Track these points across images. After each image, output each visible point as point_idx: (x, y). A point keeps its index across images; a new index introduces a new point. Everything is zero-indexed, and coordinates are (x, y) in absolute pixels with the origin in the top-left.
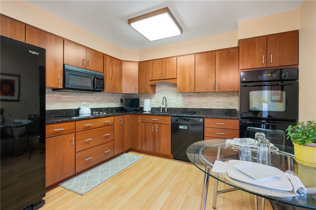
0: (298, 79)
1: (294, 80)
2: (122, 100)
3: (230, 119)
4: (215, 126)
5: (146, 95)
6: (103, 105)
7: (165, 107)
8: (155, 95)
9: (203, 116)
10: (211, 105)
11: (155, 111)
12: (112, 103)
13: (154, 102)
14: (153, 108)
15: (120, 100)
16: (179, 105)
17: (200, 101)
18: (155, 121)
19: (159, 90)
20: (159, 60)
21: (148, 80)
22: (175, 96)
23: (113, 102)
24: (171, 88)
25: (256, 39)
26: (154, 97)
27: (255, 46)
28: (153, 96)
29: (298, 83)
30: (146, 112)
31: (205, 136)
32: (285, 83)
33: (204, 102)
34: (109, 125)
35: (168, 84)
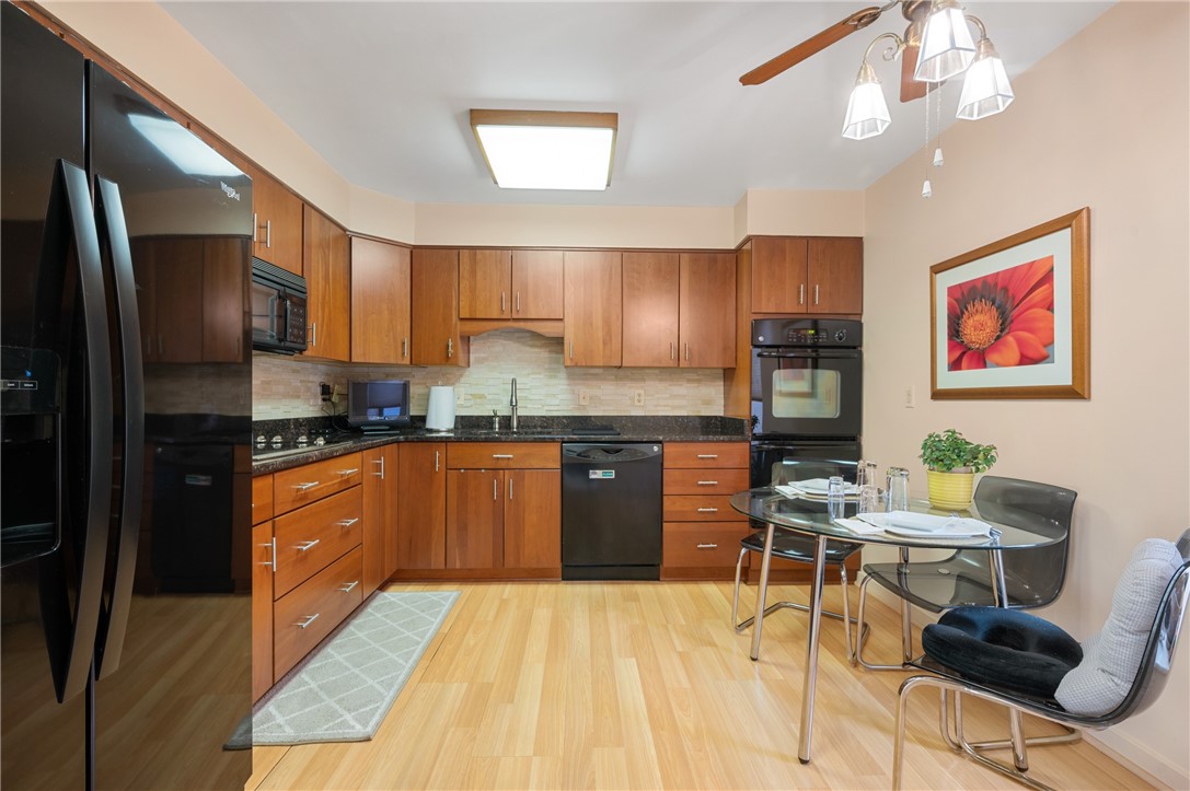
0: (861, 346)
1: (855, 348)
2: (326, 391)
3: (730, 441)
4: (692, 464)
5: (427, 370)
6: (269, 407)
7: (510, 414)
8: (467, 373)
9: (661, 438)
10: (656, 406)
11: (470, 427)
12: (297, 403)
13: (462, 397)
14: (462, 417)
15: (319, 390)
16: (556, 408)
17: (626, 395)
18: (500, 462)
19: (483, 355)
20: (499, 252)
21: (454, 318)
22: (542, 376)
23: (298, 397)
24: (528, 349)
25: (787, 241)
26: (463, 380)
27: (785, 259)
28: (461, 376)
29: (861, 353)
30: (438, 431)
31: (665, 493)
32: (823, 353)
33: (636, 398)
34: (352, 484)
35: (517, 335)
